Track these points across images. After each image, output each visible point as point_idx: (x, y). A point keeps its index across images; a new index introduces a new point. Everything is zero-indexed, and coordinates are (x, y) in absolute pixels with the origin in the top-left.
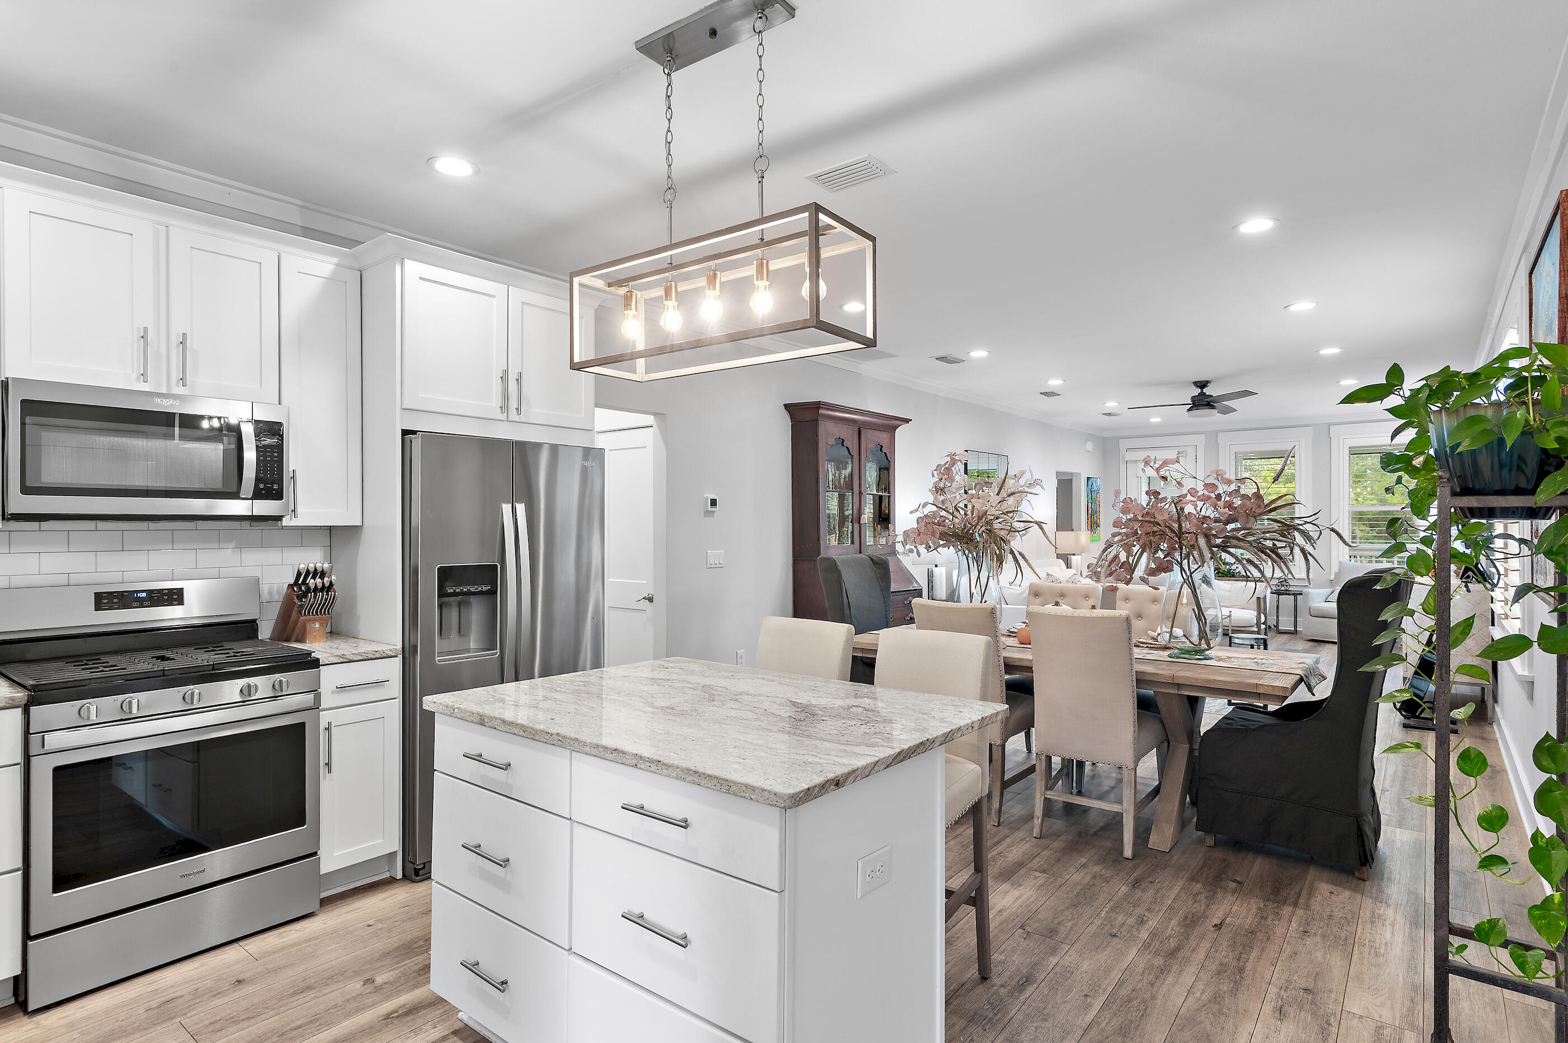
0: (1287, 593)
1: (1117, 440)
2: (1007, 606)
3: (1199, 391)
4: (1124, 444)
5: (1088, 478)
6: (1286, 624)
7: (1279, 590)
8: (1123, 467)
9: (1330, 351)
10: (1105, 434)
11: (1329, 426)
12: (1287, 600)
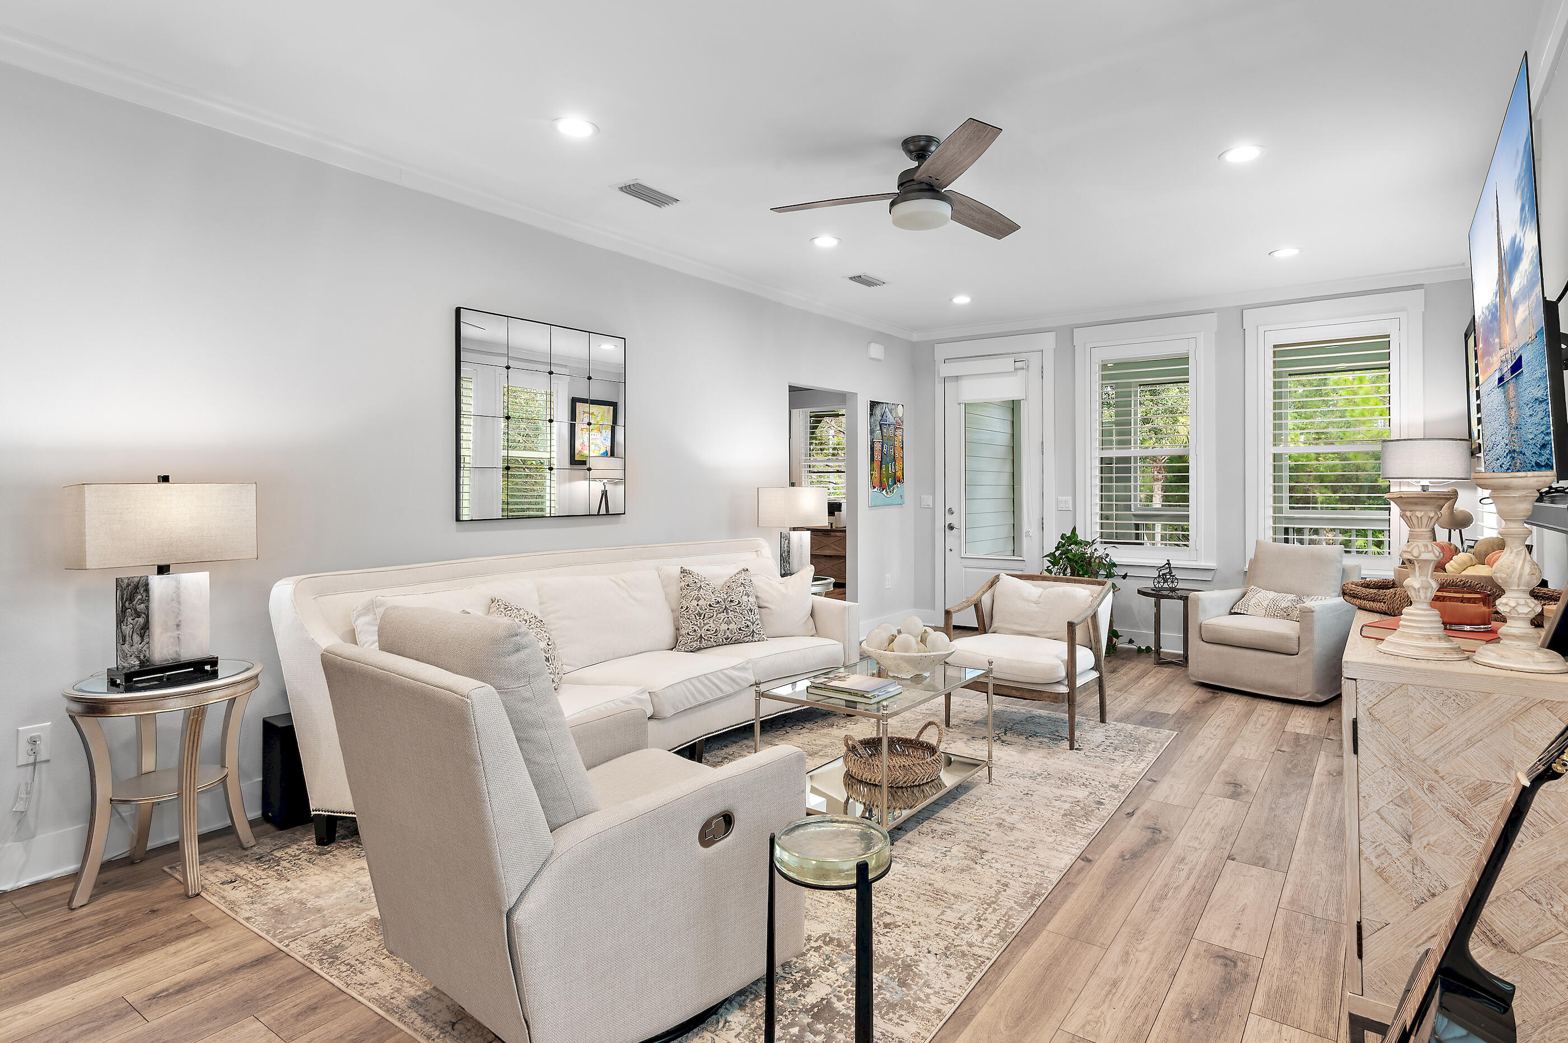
0: (1173, 593)
1: (931, 346)
4: (941, 351)
5: (873, 405)
6: (1171, 646)
7: (1162, 589)
8: (939, 388)
10: (915, 337)
11: (1242, 310)
12: (1171, 607)
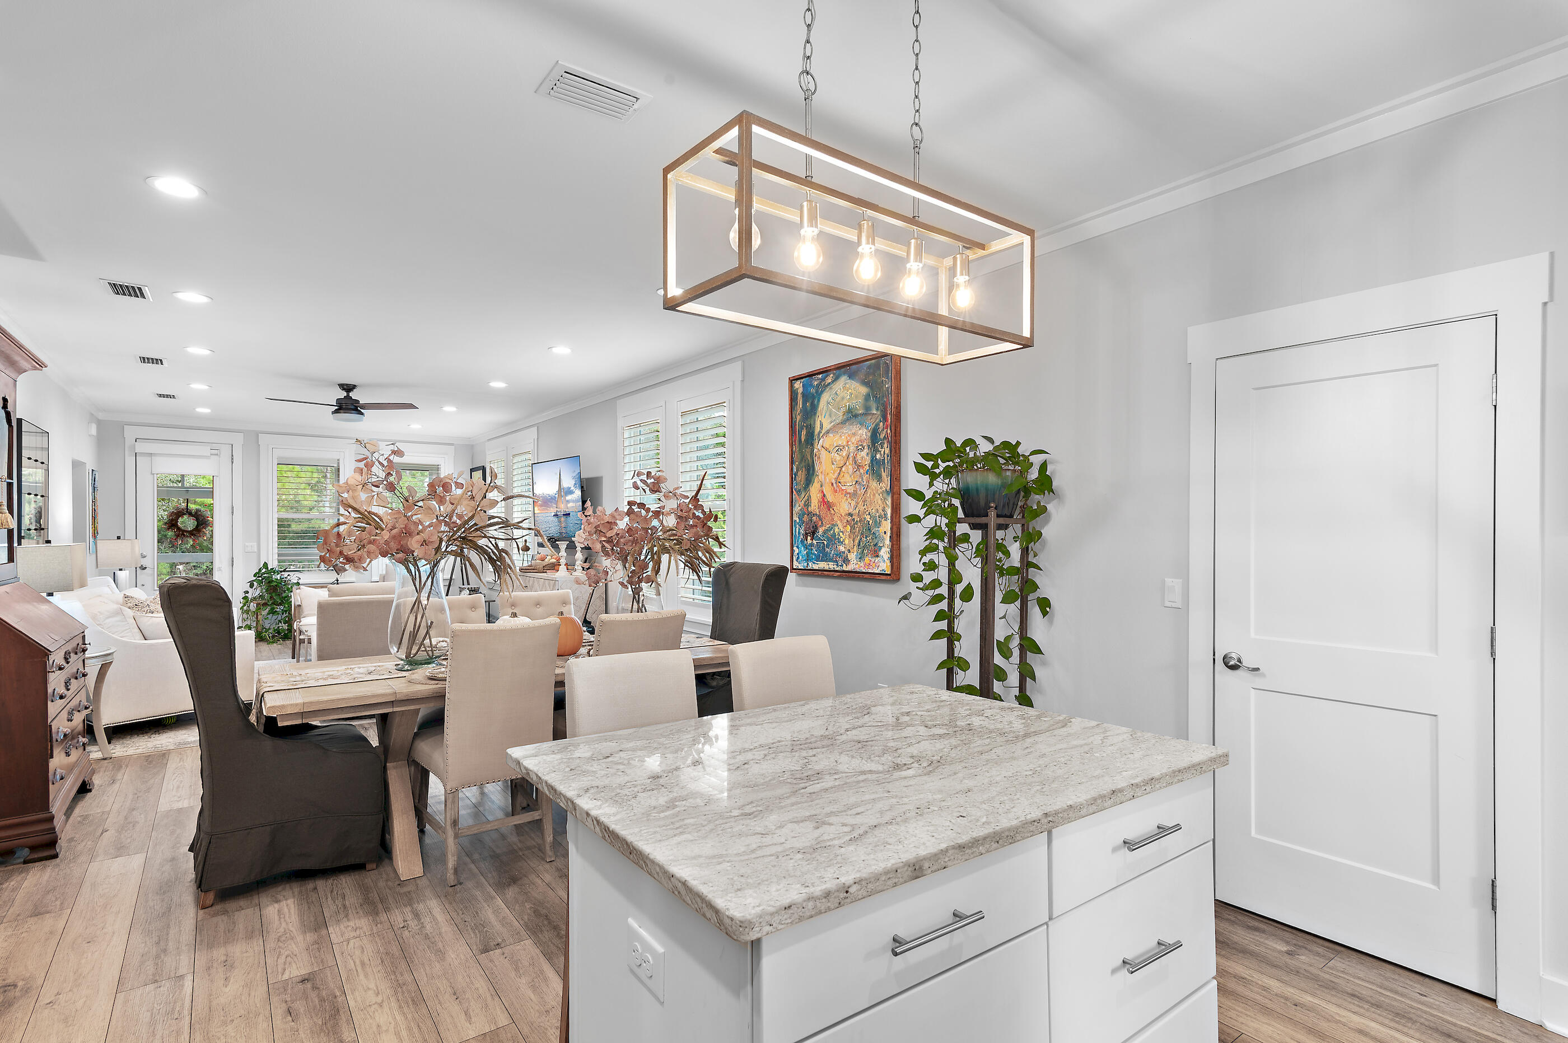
1: (121, 426)
2: (146, 642)
3: (345, 394)
4: (130, 433)
8: (130, 461)
9: (498, 385)
